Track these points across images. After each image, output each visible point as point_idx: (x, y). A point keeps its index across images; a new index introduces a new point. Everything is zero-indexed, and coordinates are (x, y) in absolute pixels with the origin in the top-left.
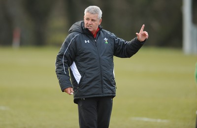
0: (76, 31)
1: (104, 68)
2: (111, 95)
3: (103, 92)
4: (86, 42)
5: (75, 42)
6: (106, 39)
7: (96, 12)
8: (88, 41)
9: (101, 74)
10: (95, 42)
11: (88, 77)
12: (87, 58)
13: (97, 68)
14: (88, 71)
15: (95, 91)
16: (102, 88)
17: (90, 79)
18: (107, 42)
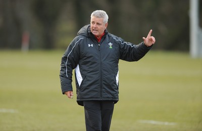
0: (82, 34)
1: (105, 72)
2: (111, 99)
3: (101, 96)
4: (89, 45)
5: (79, 46)
6: (110, 44)
7: (102, 16)
8: (92, 45)
9: (101, 78)
10: (99, 46)
11: (88, 80)
12: (89, 62)
13: (98, 72)
14: (89, 74)
15: (93, 94)
16: (101, 92)
17: (89, 83)
18: (111, 47)
